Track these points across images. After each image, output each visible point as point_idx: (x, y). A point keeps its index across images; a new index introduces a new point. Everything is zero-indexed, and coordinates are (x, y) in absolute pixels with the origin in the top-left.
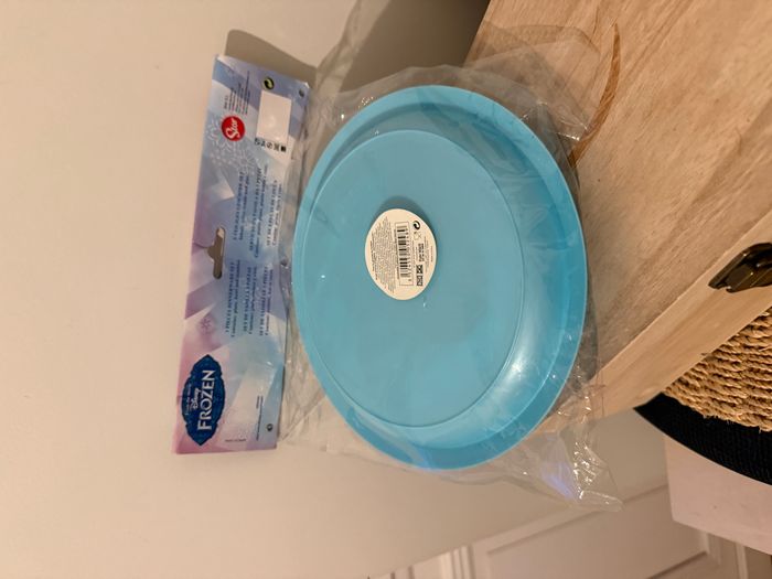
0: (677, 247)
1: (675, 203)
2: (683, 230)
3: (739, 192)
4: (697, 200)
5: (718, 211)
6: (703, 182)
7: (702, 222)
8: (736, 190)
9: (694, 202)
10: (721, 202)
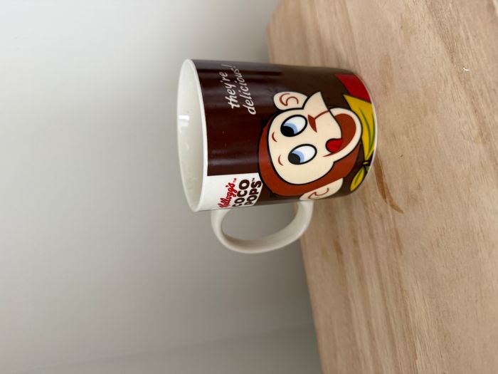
0: (481, 90)
1: (446, 82)
2: (469, 80)
3: (461, 15)
4: (452, 58)
5: (468, 39)
6: (442, 48)
7: (470, 57)
8: (458, 17)
9: (452, 62)
10: (463, 34)
